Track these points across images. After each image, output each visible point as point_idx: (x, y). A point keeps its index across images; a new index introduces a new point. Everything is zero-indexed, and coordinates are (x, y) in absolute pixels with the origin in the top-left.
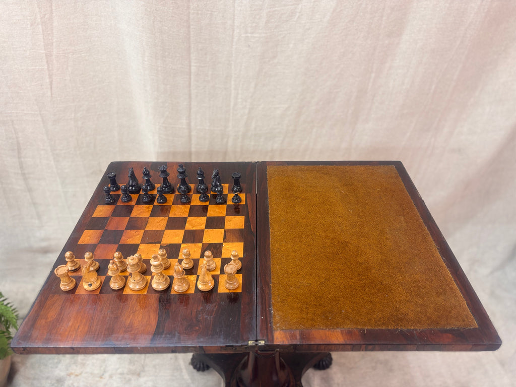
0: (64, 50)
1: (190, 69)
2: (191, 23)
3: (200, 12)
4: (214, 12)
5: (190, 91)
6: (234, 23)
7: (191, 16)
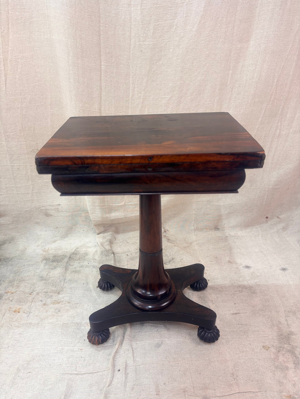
0: (15, 56)
1: (101, 68)
2: (101, 33)
3: (107, 26)
4: (117, 26)
5: (101, 83)
6: (131, 34)
7: (101, 28)
